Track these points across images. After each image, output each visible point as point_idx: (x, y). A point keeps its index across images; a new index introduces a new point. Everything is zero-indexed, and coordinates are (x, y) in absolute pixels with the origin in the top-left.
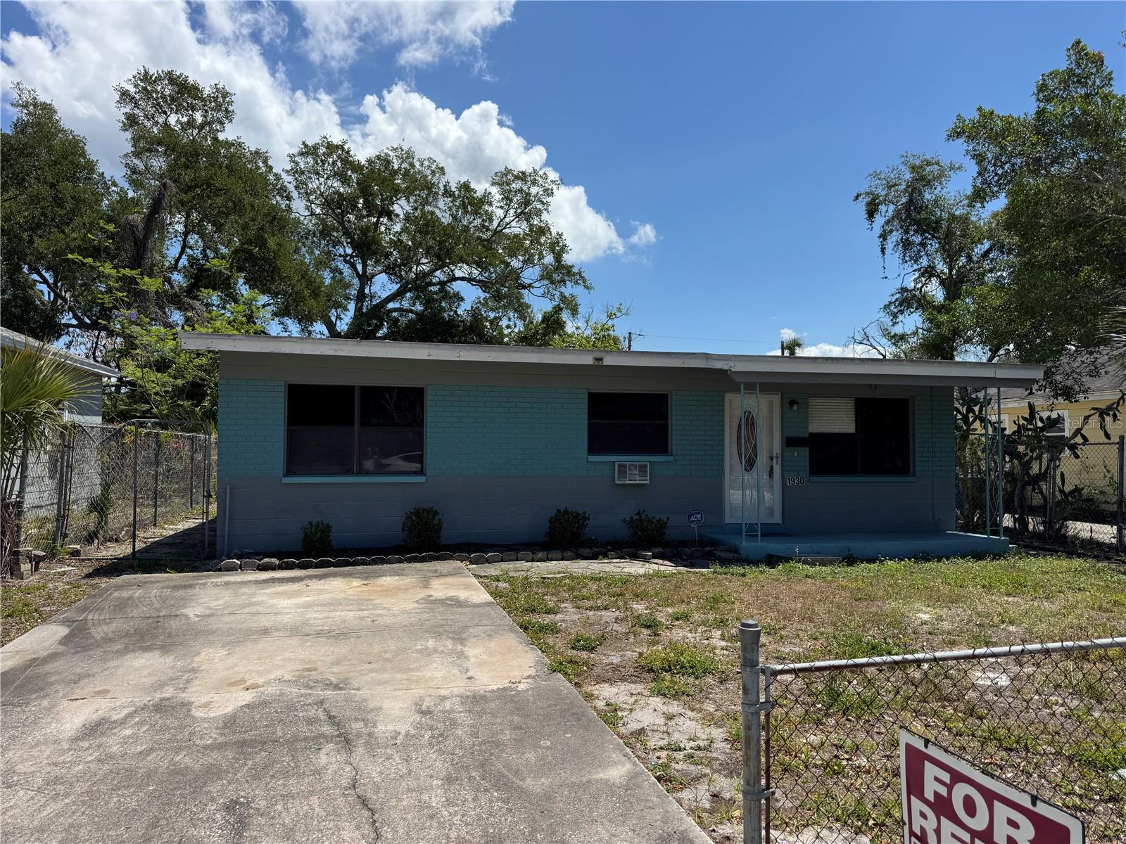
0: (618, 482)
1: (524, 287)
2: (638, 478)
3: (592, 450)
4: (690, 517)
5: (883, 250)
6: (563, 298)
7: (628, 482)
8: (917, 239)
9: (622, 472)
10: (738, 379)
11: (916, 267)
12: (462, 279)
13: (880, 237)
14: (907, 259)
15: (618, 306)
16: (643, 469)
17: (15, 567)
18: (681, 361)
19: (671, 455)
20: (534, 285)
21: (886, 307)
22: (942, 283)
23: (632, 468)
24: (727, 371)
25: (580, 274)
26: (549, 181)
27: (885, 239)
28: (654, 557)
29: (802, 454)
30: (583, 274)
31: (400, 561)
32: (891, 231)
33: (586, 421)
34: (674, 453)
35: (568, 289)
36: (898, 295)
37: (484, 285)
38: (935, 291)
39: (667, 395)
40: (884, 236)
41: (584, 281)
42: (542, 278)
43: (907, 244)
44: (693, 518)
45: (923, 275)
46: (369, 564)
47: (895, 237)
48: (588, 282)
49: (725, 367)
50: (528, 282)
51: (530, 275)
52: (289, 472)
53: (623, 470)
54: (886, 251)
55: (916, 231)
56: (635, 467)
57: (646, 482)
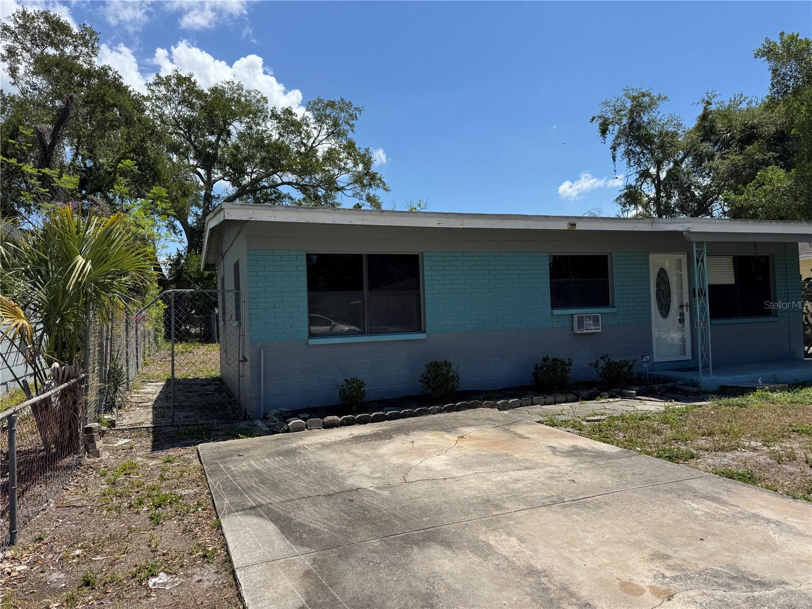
0: (578, 332)
1: (338, 189)
2: (592, 328)
3: (554, 306)
4: (642, 359)
5: (614, 158)
7: (586, 331)
8: (638, 149)
9: (581, 325)
11: (639, 169)
12: (289, 183)
13: (611, 149)
14: (632, 164)
15: (418, 202)
16: (596, 320)
19: (613, 307)
20: (346, 188)
21: (617, 200)
22: (653, 181)
23: (587, 319)
24: (682, 232)
25: (380, 179)
26: (353, 108)
27: (615, 150)
28: (638, 394)
30: (383, 180)
31: (441, 411)
32: (619, 144)
33: (549, 280)
34: (616, 305)
35: (372, 192)
36: (626, 191)
37: (303, 188)
38: (649, 190)
40: (614, 148)
41: (384, 185)
42: (355, 182)
43: (628, 153)
44: (644, 360)
45: (641, 176)
46: (416, 416)
47: (621, 149)
48: (387, 186)
49: (680, 229)
50: (340, 185)
51: (343, 179)
52: (312, 335)
53: (580, 321)
54: (616, 159)
55: (637, 144)
56: (590, 317)
57: (599, 331)
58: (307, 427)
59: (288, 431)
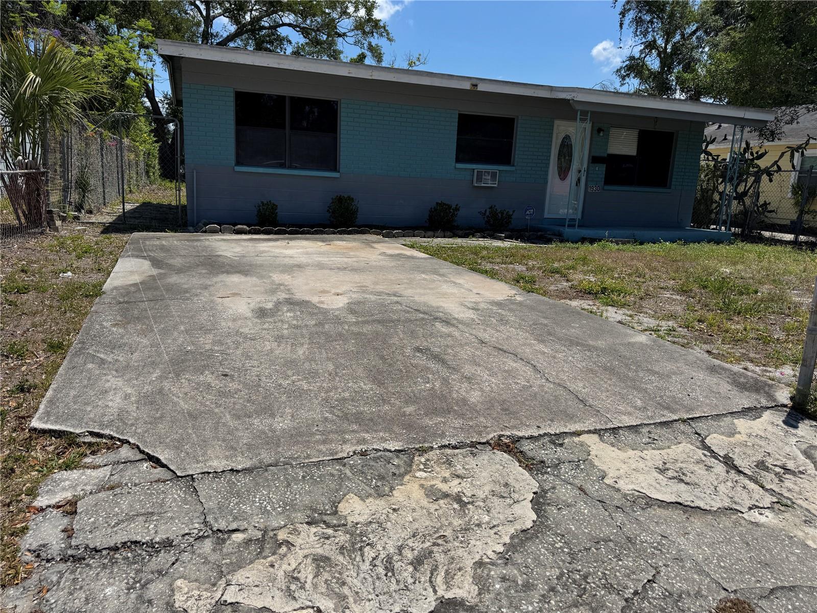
0: (476, 185)
1: (340, 35)
2: (490, 182)
3: (458, 160)
4: (525, 212)
5: (621, 25)
6: (371, 48)
7: (483, 185)
8: (648, 18)
9: (479, 179)
10: (578, 107)
11: (644, 40)
12: (289, 25)
13: (620, 14)
14: (638, 33)
15: (418, 56)
16: (494, 175)
17: (51, 223)
18: (533, 91)
19: (513, 166)
20: (348, 34)
21: (618, 71)
22: (659, 55)
23: (486, 174)
24: (569, 100)
25: (384, 27)
27: (624, 16)
28: (506, 237)
29: (601, 169)
30: (387, 28)
31: (334, 233)
32: (629, 10)
33: (456, 137)
34: (515, 164)
35: (375, 40)
36: (628, 62)
37: (305, 31)
38: (653, 62)
39: (513, 119)
40: (623, 14)
41: (388, 34)
42: (356, 28)
43: (638, 21)
44: (528, 212)
45: (646, 47)
46: (313, 234)
47: (631, 15)
48: (391, 35)
49: (568, 97)
50: (343, 31)
51: (345, 25)
52: (239, 163)
53: (480, 176)
54: (624, 26)
55: (648, 12)
56: (488, 173)
57: (495, 185)
58: (221, 231)
59: (205, 232)
